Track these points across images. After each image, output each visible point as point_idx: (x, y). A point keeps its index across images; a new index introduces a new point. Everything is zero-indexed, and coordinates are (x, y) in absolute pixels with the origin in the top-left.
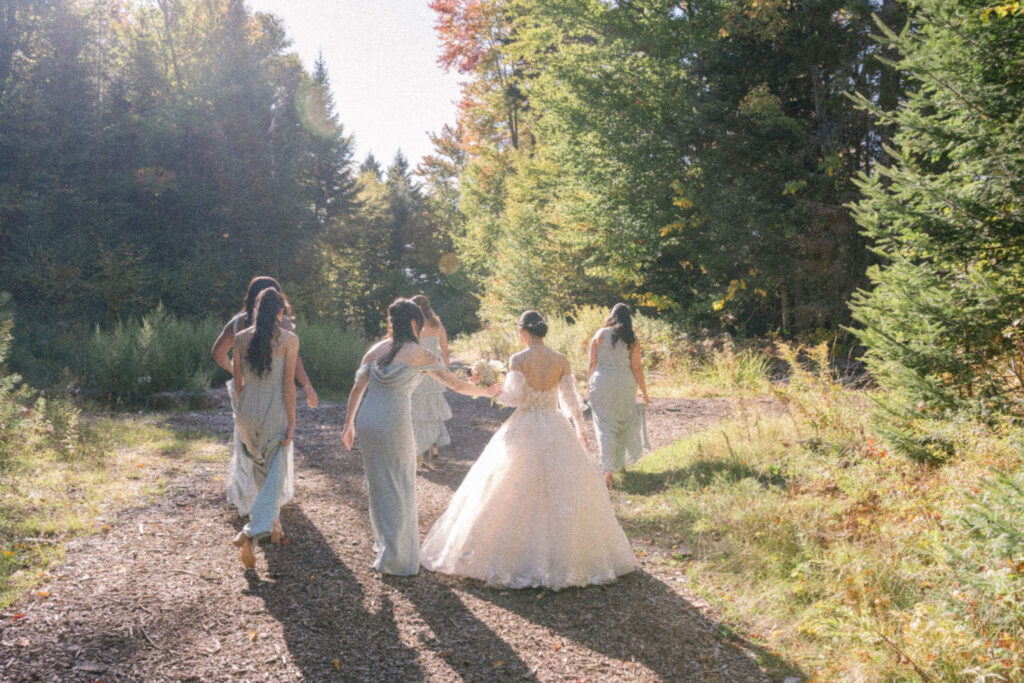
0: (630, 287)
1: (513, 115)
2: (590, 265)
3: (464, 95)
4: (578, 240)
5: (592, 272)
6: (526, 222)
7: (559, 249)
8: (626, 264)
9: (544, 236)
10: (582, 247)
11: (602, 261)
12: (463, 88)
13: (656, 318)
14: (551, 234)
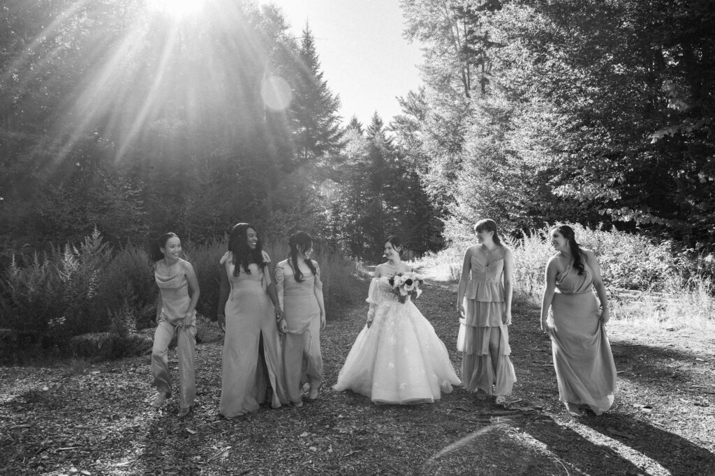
1: (466, 71)
2: (558, 184)
3: (426, 58)
4: (538, 159)
5: (560, 191)
6: (486, 152)
7: (518, 172)
9: (504, 162)
10: (546, 168)
11: (567, 177)
12: (424, 52)
14: (510, 159)
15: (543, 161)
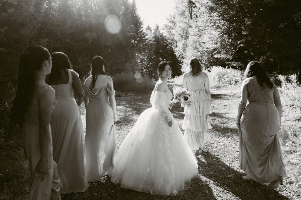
0: (228, 60)
1: (191, 9)
2: (215, 54)
3: (176, 4)
4: (211, 46)
5: (216, 56)
6: (195, 42)
7: (205, 49)
8: (227, 53)
9: (201, 46)
10: (213, 49)
11: (219, 52)
12: (175, 2)
13: (236, 69)
14: (203, 45)
15: (212, 47)
